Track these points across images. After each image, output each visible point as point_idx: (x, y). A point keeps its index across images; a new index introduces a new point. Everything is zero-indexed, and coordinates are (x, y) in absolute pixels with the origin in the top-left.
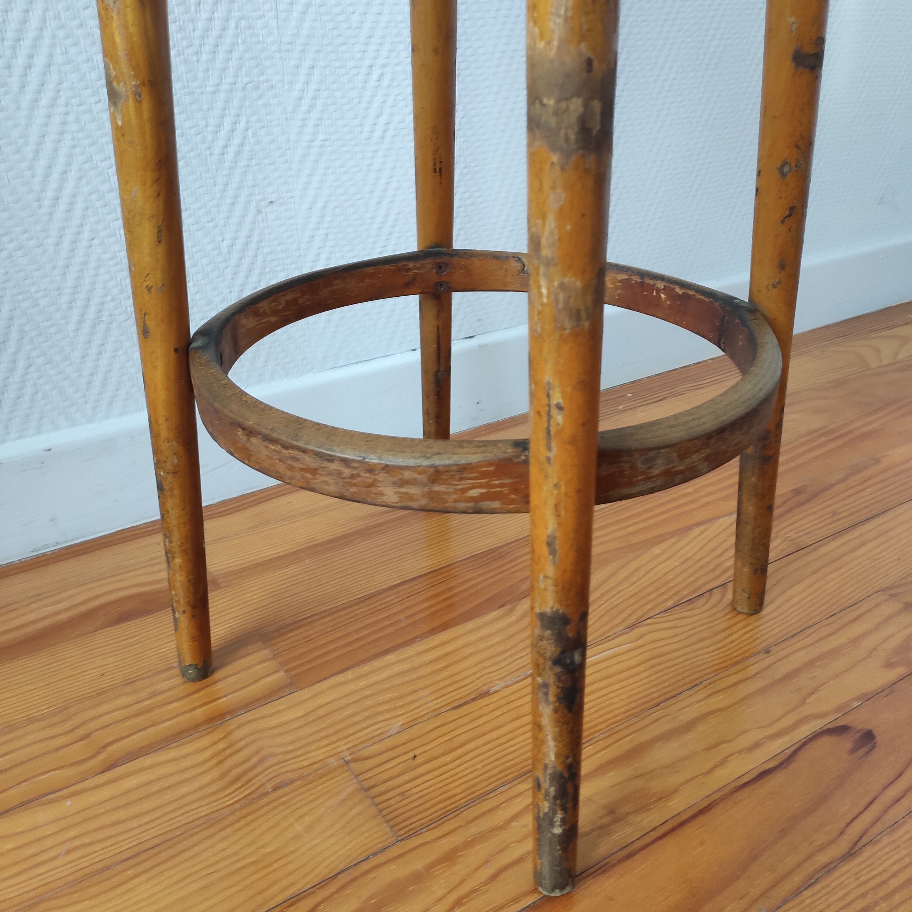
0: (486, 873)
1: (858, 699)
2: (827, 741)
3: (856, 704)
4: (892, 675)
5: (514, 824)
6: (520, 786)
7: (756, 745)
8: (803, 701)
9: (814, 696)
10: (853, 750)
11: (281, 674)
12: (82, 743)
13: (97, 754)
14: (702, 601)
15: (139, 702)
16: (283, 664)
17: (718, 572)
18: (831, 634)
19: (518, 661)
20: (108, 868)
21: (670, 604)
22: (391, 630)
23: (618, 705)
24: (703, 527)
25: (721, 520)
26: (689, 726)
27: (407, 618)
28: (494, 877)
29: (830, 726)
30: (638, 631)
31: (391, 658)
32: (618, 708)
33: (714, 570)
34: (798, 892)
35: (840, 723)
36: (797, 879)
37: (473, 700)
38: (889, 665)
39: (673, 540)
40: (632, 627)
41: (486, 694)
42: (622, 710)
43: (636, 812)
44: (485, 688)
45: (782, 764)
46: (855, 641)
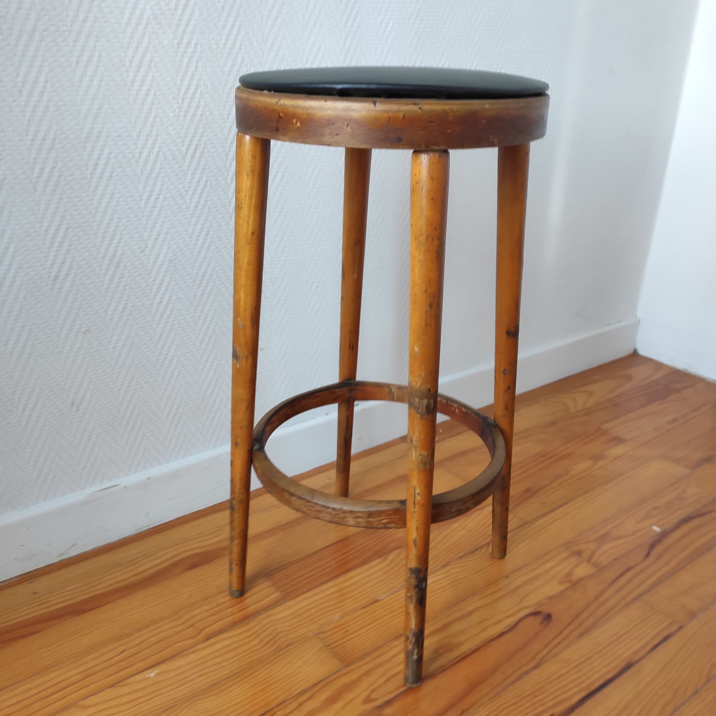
0: (384, 679)
1: (546, 599)
2: (531, 619)
3: (545, 601)
4: (562, 587)
5: (394, 659)
7: (499, 622)
8: (521, 601)
9: (526, 599)
10: (542, 622)
11: (279, 593)
12: (191, 628)
13: (199, 634)
14: (478, 552)
15: (213, 609)
16: (278, 588)
18: (537, 568)
21: (462, 554)
22: (328, 570)
26: (470, 614)
28: (387, 681)
29: (533, 612)
30: (447, 568)
31: (330, 584)
33: (483, 536)
34: (513, 682)
35: (537, 610)
36: (514, 677)
37: (371, 604)
38: (561, 583)
40: (444, 566)
41: (376, 601)
43: (446, 652)
44: (376, 598)
45: (510, 629)
46: (547, 571)
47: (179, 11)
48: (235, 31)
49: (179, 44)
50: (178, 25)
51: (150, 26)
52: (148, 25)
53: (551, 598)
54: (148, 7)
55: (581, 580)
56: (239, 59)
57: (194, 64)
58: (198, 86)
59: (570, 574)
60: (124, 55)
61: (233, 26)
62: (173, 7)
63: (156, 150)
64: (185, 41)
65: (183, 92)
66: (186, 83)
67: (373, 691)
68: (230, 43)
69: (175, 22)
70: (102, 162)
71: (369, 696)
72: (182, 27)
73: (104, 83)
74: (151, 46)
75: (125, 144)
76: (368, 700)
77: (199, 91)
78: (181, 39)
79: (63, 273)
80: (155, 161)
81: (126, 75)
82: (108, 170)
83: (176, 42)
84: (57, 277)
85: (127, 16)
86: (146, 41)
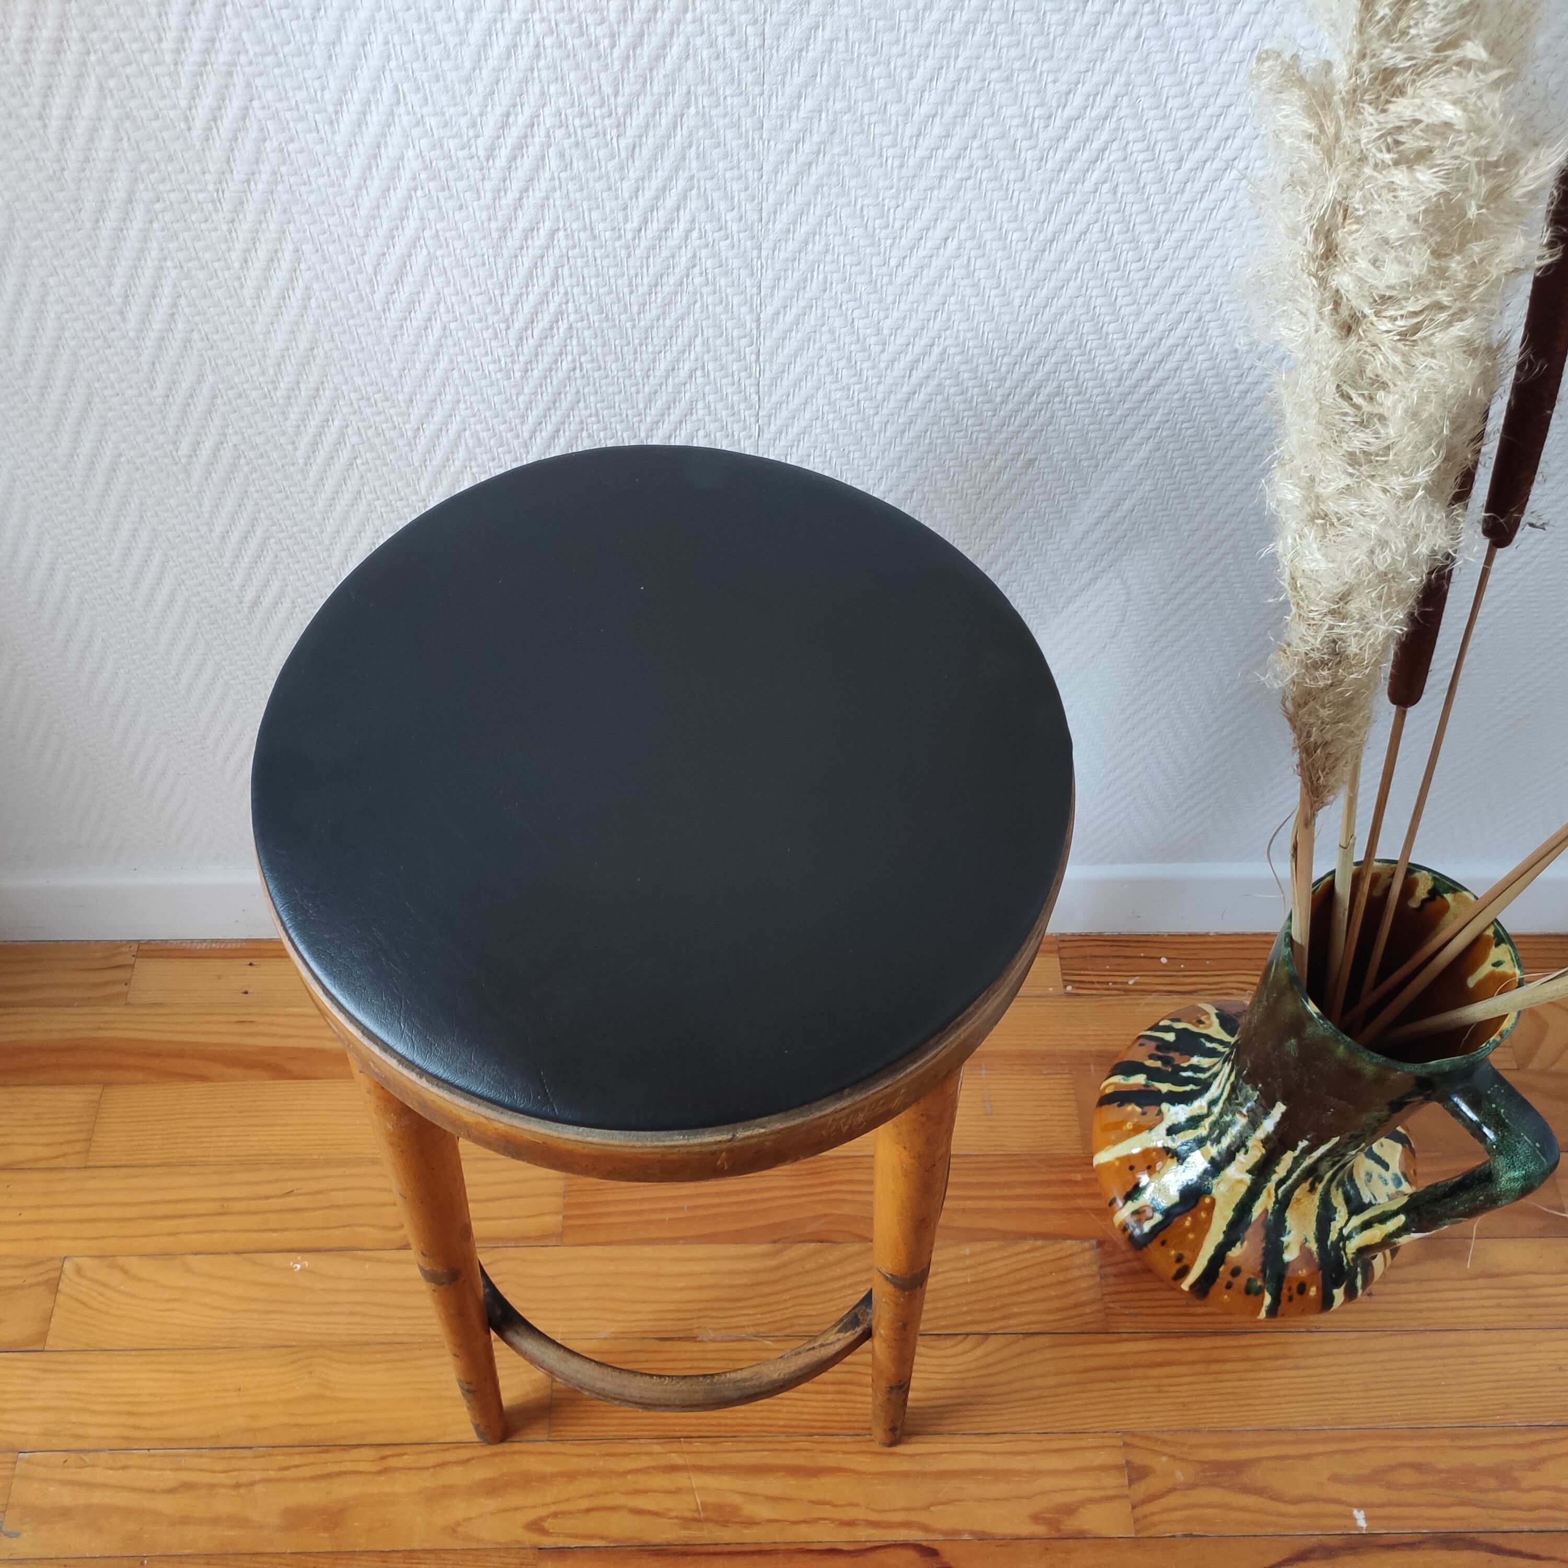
0: (585, 1504)
1: (972, 1533)
2: (911, 1555)
3: (966, 1537)
4: (1027, 1529)
5: (629, 1477)
6: (656, 1446)
7: (851, 1523)
8: (927, 1508)
9: (940, 1507)
11: (561, 1217)
14: (949, 1342)
16: (567, 1206)
17: (996, 1315)
18: (1023, 1453)
19: (742, 1318)
20: (367, 1344)
22: (667, 1216)
23: (781, 1416)
24: (1039, 1243)
25: (1069, 1242)
26: (818, 1472)
27: (689, 1208)
28: (588, 1510)
29: (924, 1544)
32: (779, 1419)
33: (995, 1309)
35: (936, 1546)
37: (680, 1339)
38: (1036, 1518)
39: (994, 1244)
41: (693, 1339)
42: (781, 1423)
43: (717, 1522)
44: (696, 1332)
45: (854, 1551)
46: (1037, 1473)
47: (501, 160)
48: (670, 201)
49: (504, 232)
50: (498, 193)
51: (419, 193)
52: (415, 190)
53: (983, 1537)
54: (410, 153)
55: (1080, 1536)
56: (683, 260)
57: (548, 271)
58: (560, 314)
59: (1070, 1510)
60: (358, 250)
61: (663, 191)
62: (482, 153)
63: (454, 428)
64: (522, 223)
65: (518, 325)
66: (527, 307)
67: (555, 1515)
68: (654, 227)
69: (488, 185)
70: (329, 439)
71: (542, 1519)
72: (511, 196)
73: (313, 303)
74: (427, 233)
75: (379, 413)
76: (536, 1526)
77: (563, 326)
78: (512, 219)
79: (267, 600)
80: (456, 445)
81: (368, 290)
82: (345, 454)
83: (494, 225)
84: (257, 602)
85: (355, 173)
86: (412, 224)
